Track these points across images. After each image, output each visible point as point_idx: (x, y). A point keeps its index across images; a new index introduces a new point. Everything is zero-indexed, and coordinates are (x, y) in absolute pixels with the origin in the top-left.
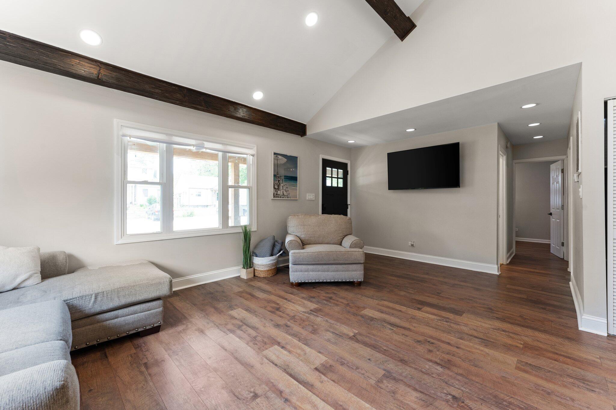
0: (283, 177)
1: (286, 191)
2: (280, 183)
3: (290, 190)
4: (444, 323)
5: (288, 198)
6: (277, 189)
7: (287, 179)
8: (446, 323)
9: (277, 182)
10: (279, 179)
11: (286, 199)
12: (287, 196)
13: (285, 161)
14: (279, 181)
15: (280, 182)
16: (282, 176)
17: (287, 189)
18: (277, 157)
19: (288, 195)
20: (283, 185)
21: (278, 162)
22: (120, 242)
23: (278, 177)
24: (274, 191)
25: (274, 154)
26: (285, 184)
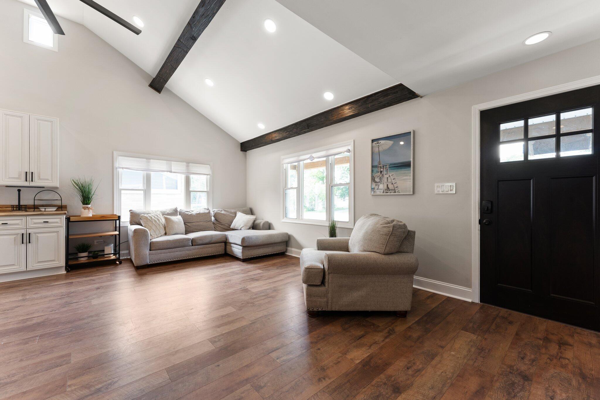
0: (388, 166)
1: (392, 184)
2: (383, 175)
3: (398, 182)
4: (100, 386)
5: (395, 192)
6: (379, 182)
7: (395, 167)
8: (97, 387)
9: (379, 174)
10: (382, 170)
11: (392, 194)
12: (393, 190)
13: (391, 145)
14: (381, 172)
15: (383, 173)
16: (386, 165)
17: (393, 181)
18: (378, 143)
19: (396, 189)
20: (387, 176)
21: (381, 149)
22: (283, 221)
23: (380, 167)
24: (374, 184)
25: (373, 141)
26: (391, 175)
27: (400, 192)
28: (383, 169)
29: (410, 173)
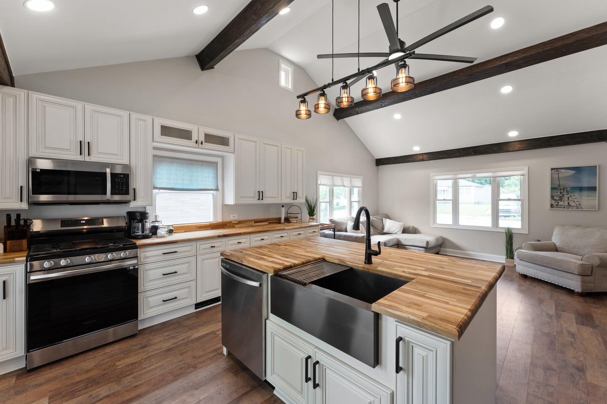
0: (569, 189)
1: (574, 202)
2: (563, 195)
5: (578, 208)
6: (559, 200)
9: (559, 194)
10: (562, 191)
11: (574, 209)
12: (575, 206)
13: (573, 173)
14: (561, 193)
15: (563, 193)
16: (567, 188)
17: (575, 200)
18: (558, 171)
19: (579, 206)
20: (569, 196)
21: (560, 175)
22: (433, 226)
23: (560, 189)
24: (553, 202)
25: (552, 169)
26: (572, 195)
27: (583, 208)
28: (564, 190)
29: (596, 195)
